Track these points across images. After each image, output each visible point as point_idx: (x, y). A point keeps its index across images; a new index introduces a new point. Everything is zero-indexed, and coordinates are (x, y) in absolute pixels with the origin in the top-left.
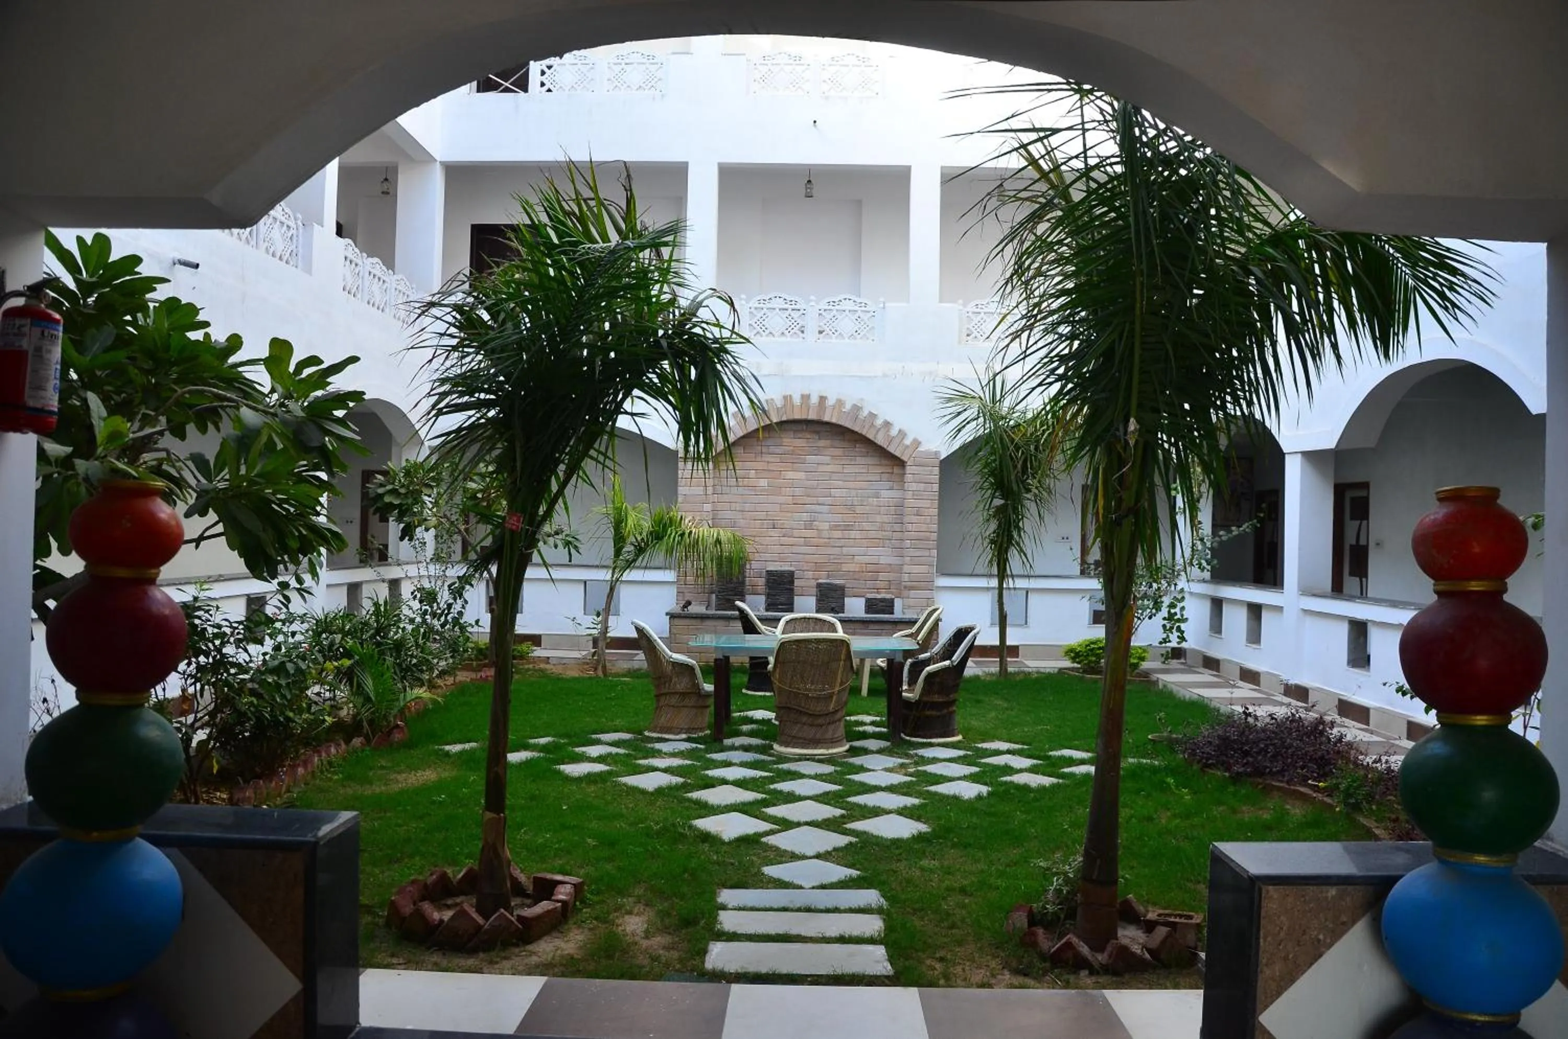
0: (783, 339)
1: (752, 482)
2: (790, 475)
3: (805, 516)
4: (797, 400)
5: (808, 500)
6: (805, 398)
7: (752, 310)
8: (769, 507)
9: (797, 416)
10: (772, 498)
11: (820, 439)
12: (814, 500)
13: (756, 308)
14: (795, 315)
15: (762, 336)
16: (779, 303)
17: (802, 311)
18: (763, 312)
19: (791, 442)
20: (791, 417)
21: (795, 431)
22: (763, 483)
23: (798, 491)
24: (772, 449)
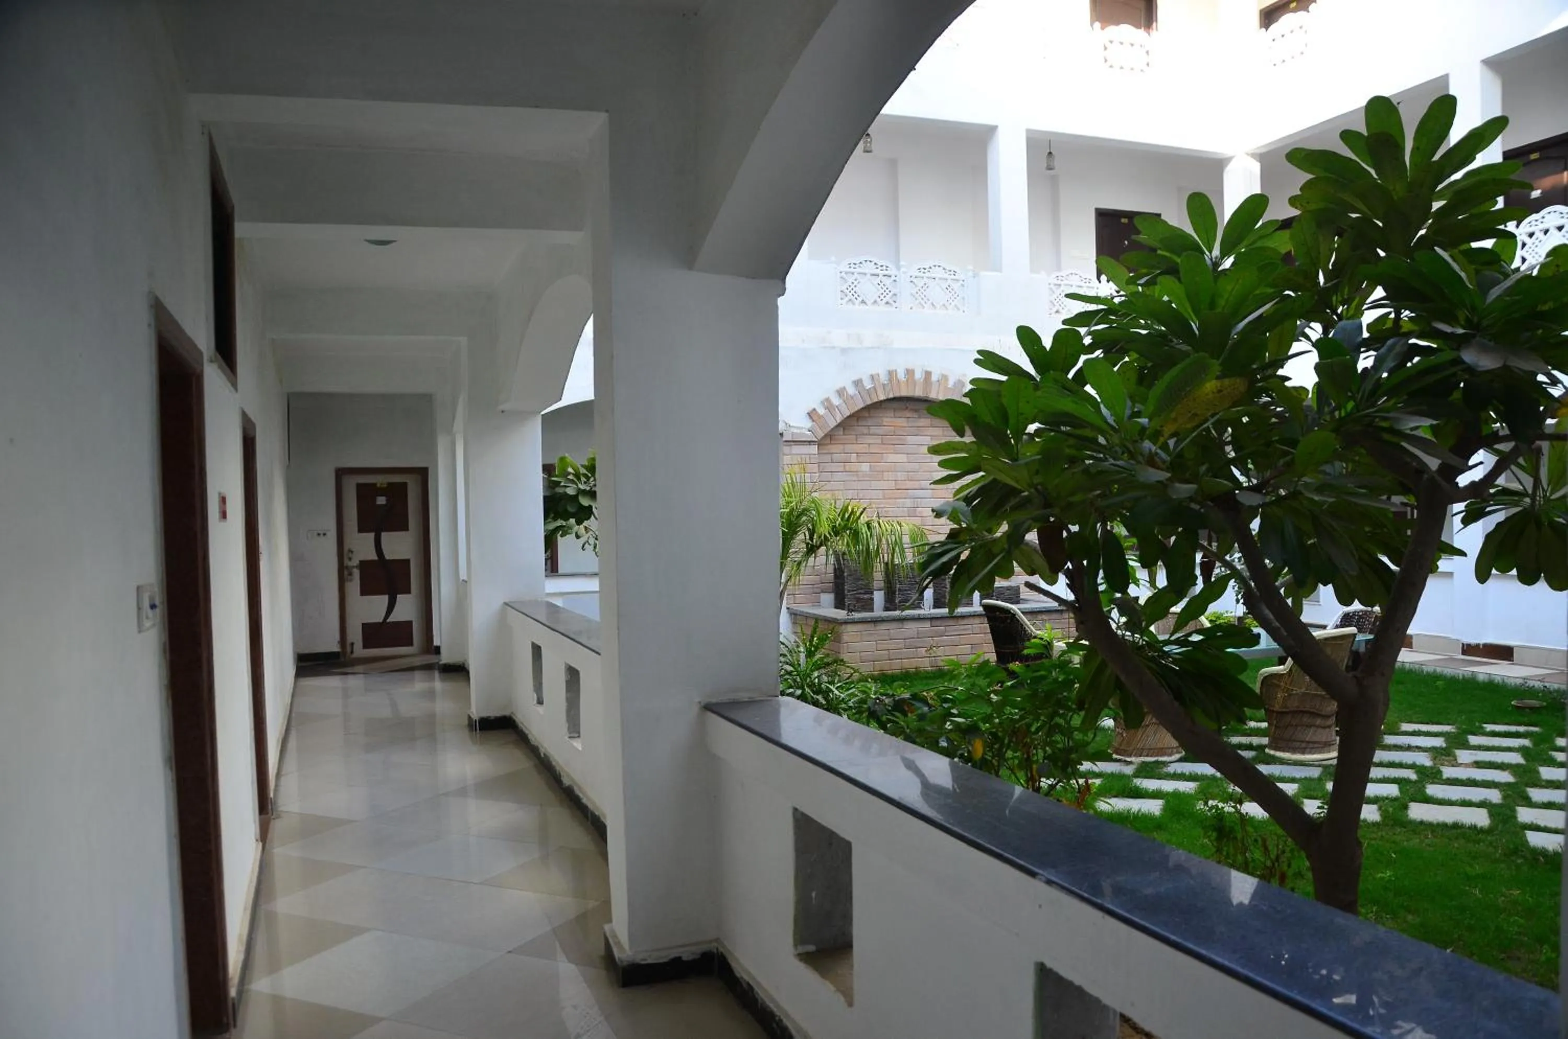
0: (875, 307)
1: (854, 467)
2: (892, 458)
3: (909, 503)
4: (901, 375)
5: (909, 484)
6: (910, 373)
7: (843, 274)
8: (874, 494)
9: (904, 393)
10: (875, 484)
11: (920, 417)
12: (916, 484)
13: (846, 273)
14: (888, 281)
15: (854, 304)
16: (869, 268)
17: (893, 278)
18: (854, 278)
19: (891, 421)
20: (897, 395)
21: (895, 410)
22: (865, 467)
23: (900, 476)
24: (874, 430)
